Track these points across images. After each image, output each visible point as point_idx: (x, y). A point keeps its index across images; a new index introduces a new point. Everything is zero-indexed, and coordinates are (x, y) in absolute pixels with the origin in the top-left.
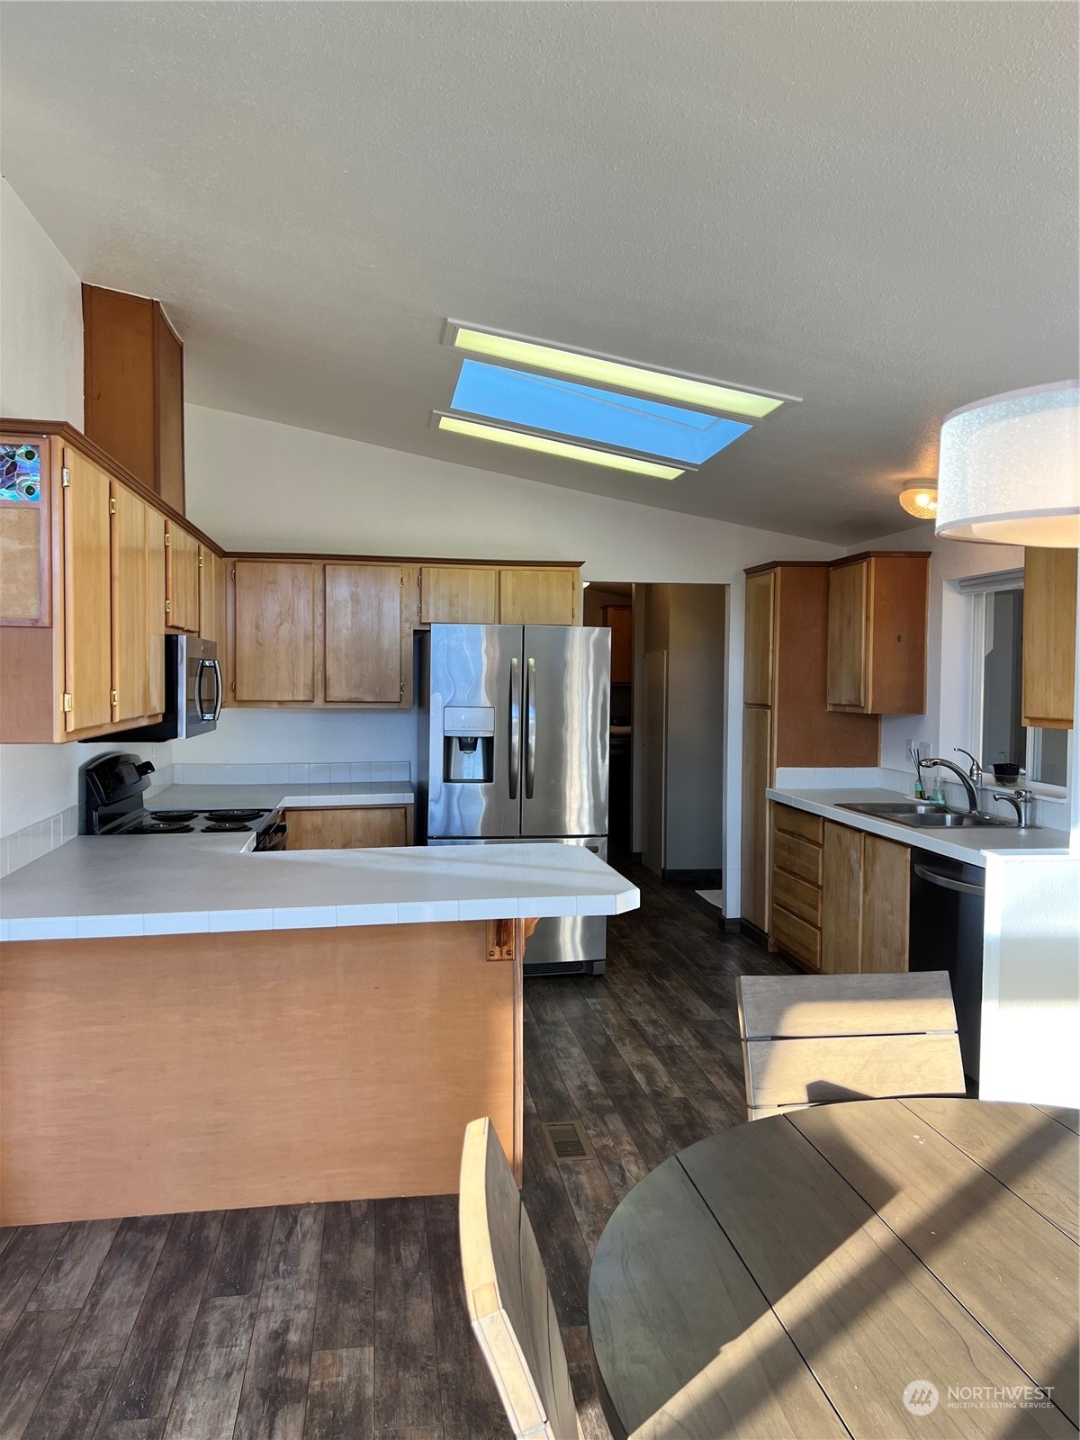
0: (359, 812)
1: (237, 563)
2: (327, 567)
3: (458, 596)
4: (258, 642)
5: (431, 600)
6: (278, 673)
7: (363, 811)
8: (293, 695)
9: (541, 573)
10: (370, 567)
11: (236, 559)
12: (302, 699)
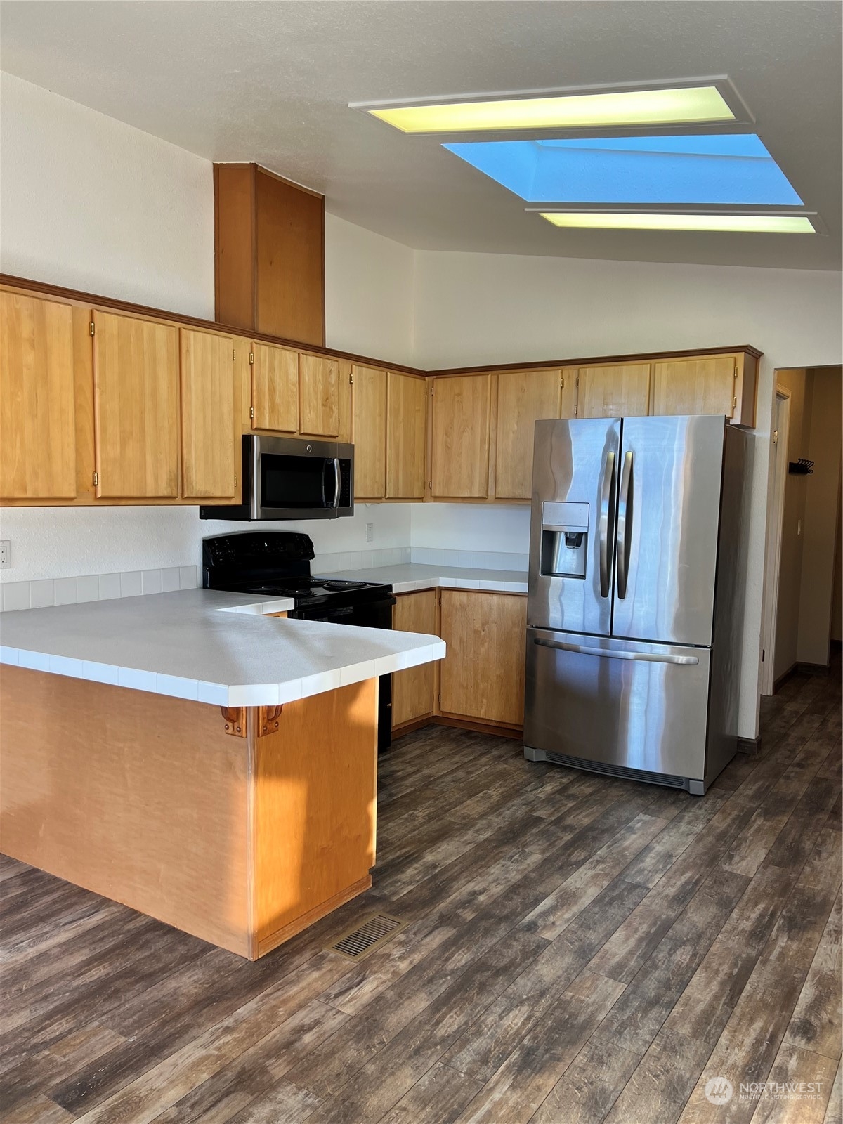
0: (495, 597)
1: (435, 381)
2: (500, 376)
3: (612, 394)
4: (447, 446)
5: (586, 400)
6: (460, 473)
7: (499, 596)
8: (471, 492)
9: (698, 361)
10: (535, 373)
11: (435, 377)
12: (477, 496)
